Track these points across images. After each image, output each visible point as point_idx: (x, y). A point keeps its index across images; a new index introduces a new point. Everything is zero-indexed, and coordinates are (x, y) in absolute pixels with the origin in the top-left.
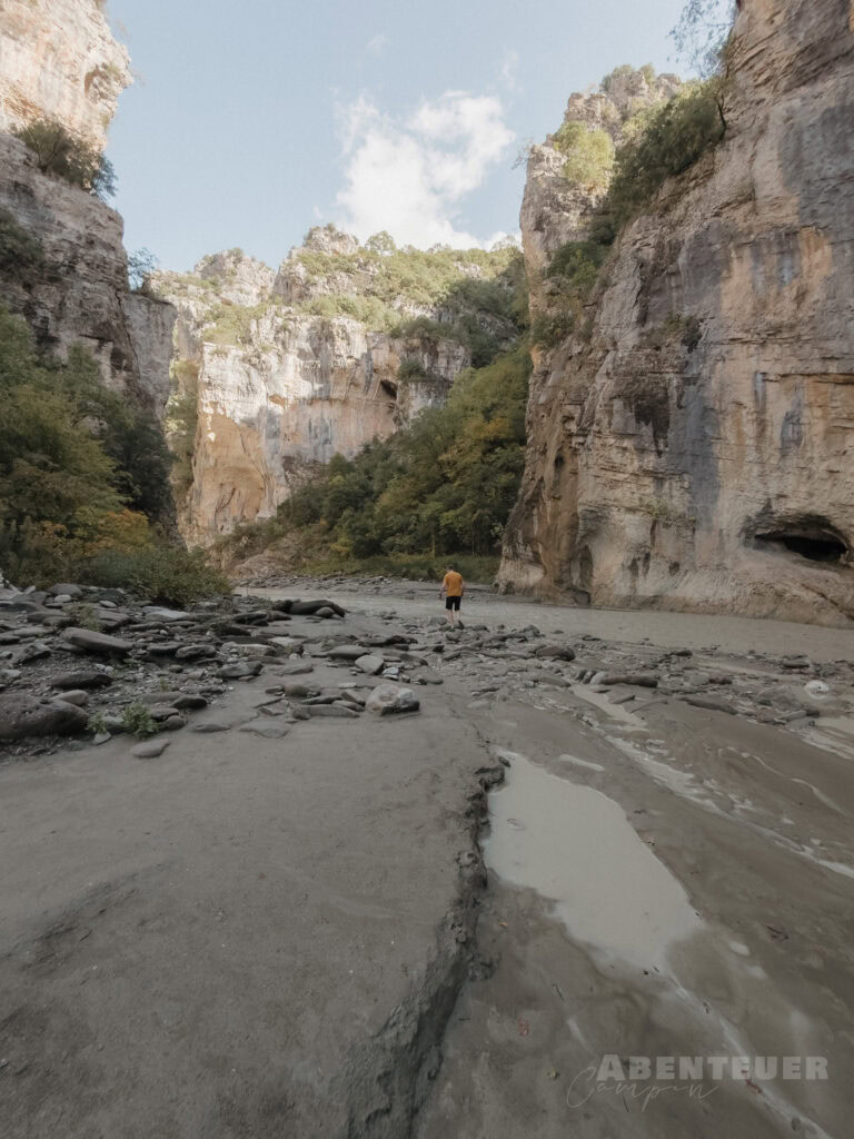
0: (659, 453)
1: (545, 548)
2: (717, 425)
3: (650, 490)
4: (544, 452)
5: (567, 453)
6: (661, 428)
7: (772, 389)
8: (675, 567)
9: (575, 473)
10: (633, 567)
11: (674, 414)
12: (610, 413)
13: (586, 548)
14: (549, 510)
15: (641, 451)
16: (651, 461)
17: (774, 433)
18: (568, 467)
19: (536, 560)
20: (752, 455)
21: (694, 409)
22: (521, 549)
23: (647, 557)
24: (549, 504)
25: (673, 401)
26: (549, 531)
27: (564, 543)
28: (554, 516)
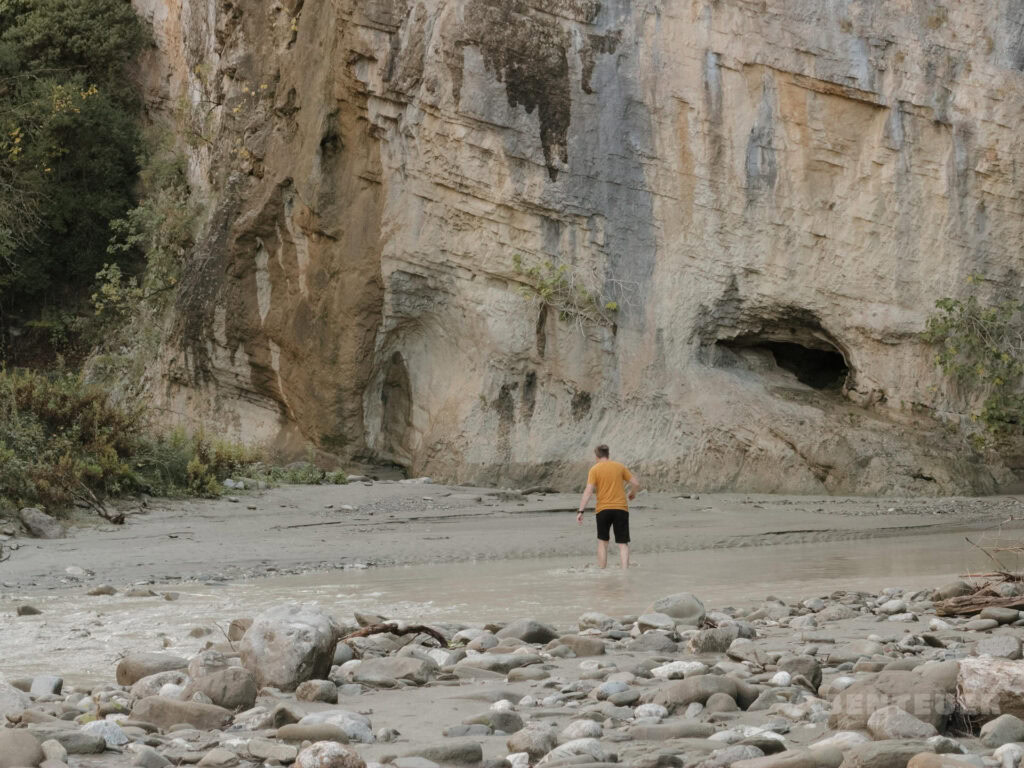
0: (553, 172)
1: (294, 356)
2: (649, 133)
3: (536, 242)
4: (289, 112)
5: (352, 132)
6: (554, 125)
7: (732, 82)
8: (583, 402)
9: (373, 181)
10: (503, 403)
11: (578, 103)
12: (457, 72)
13: (396, 358)
14: (303, 260)
15: (520, 161)
16: (536, 185)
17: (736, 159)
18: (355, 165)
19: (261, 387)
20: (704, 196)
21: (611, 99)
22: (219, 358)
23: (531, 381)
24: (304, 250)
25: (575, 77)
26: (303, 313)
27: (349, 348)
28: (322, 278)
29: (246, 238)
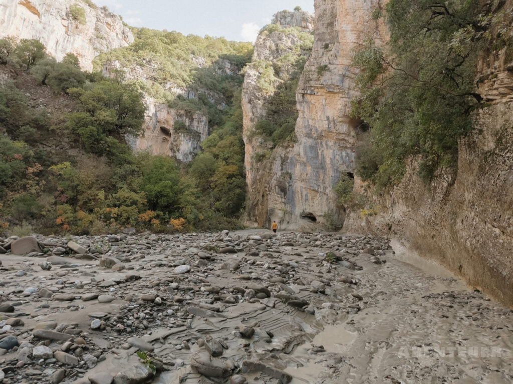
0: (285, 199)
1: (259, 218)
2: (295, 195)
3: (283, 206)
4: (259, 192)
5: (265, 194)
6: (285, 194)
7: (303, 189)
8: (288, 222)
9: (267, 200)
10: (280, 223)
11: (287, 191)
12: (275, 188)
13: (270, 218)
14: (260, 208)
15: (282, 198)
16: (283, 200)
17: (304, 197)
18: (265, 198)
19: (256, 221)
21: (291, 191)
22: (252, 218)
23: (283, 220)
24: (260, 207)
25: (287, 189)
26: (260, 213)
27: (265, 217)
28: (262, 209)
29: (255, 205)
